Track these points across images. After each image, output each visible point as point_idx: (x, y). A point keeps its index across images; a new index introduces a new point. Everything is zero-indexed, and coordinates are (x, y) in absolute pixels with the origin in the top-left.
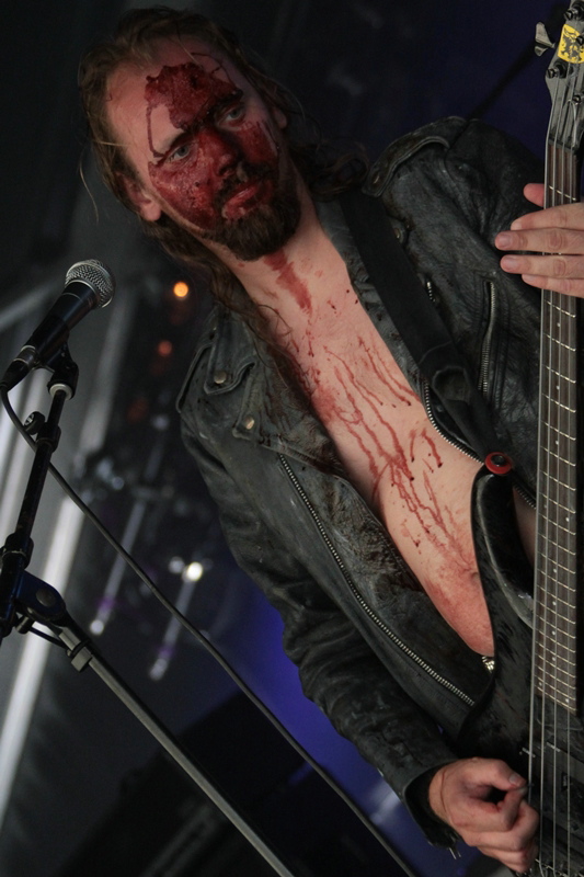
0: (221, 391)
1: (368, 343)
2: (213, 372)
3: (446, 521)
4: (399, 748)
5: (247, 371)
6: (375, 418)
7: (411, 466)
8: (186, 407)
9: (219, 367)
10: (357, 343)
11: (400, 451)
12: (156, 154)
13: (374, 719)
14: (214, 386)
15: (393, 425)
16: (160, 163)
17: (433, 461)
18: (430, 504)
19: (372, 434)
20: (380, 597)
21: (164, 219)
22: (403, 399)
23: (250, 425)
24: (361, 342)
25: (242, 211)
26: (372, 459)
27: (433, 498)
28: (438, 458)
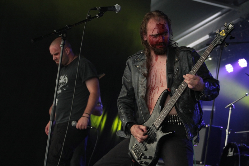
0: (138, 61)
1: (163, 70)
2: (138, 58)
3: (153, 100)
4: (129, 118)
5: (143, 59)
6: (155, 81)
7: (154, 90)
8: (129, 59)
9: (139, 58)
10: (161, 69)
11: (154, 87)
12: (152, 35)
13: (127, 112)
14: (137, 60)
15: (156, 83)
16: (152, 36)
17: (157, 92)
18: (152, 97)
19: (153, 82)
20: (141, 98)
21: (146, 41)
22: (160, 81)
23: (138, 67)
24: (162, 70)
25: (159, 48)
26: (150, 85)
27: (153, 96)
28: (158, 92)
